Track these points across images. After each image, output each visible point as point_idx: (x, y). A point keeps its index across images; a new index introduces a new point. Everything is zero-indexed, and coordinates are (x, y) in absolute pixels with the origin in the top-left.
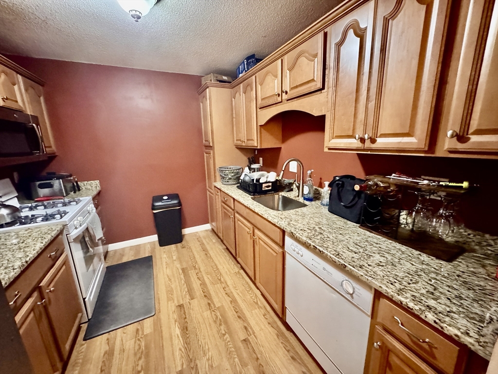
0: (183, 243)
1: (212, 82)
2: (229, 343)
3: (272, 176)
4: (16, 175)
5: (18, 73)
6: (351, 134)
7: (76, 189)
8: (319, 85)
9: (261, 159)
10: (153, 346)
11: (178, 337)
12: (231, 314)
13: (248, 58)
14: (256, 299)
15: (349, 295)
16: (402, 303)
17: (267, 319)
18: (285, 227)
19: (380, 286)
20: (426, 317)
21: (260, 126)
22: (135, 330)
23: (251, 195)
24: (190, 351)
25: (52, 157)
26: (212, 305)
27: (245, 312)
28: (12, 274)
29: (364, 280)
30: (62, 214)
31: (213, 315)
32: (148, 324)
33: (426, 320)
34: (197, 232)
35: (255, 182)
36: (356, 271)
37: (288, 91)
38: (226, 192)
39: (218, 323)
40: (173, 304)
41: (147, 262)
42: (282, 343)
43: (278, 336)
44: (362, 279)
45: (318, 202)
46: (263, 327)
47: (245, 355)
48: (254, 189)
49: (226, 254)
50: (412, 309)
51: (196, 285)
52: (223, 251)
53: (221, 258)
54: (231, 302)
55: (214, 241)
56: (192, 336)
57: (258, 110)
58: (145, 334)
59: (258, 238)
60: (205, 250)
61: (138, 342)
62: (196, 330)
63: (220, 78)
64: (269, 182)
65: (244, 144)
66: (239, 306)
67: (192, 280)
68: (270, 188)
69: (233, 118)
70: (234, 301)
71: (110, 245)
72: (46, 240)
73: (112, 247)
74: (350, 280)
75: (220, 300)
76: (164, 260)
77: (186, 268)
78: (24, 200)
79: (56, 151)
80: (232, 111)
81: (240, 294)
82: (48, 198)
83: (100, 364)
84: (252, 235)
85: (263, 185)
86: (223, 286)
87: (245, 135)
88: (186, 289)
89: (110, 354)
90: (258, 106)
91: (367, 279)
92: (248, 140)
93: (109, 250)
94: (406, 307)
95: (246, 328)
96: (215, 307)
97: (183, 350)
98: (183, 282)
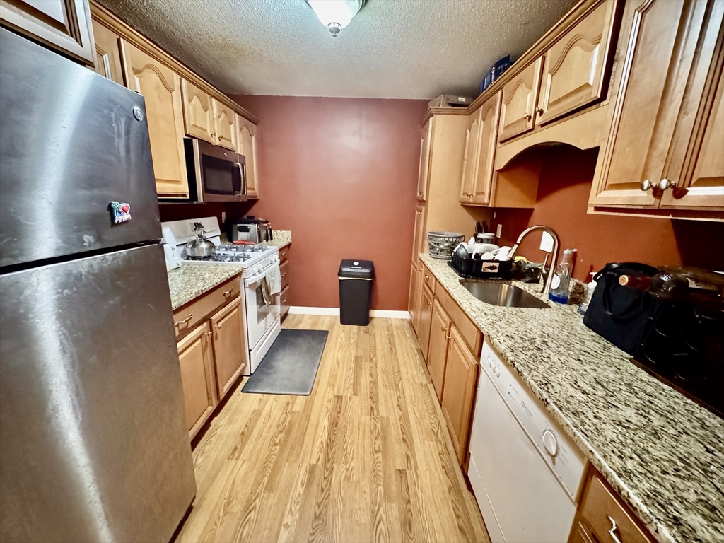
0: (368, 326)
1: (441, 107)
2: (378, 464)
3: (504, 254)
4: (224, 214)
5: (236, 112)
6: (639, 181)
7: (269, 237)
8: (597, 93)
9: (500, 227)
10: (297, 425)
11: (325, 429)
12: (394, 432)
13: (497, 64)
14: (437, 429)
15: (550, 458)
16: (620, 493)
17: (442, 460)
18: (483, 326)
19: (591, 451)
20: (657, 531)
21: (498, 171)
22: (286, 402)
23: (460, 276)
24: (331, 449)
25: (253, 201)
26: (375, 412)
27: (414, 438)
28: (189, 296)
29: (571, 434)
30: (245, 257)
31: (372, 423)
32: (300, 401)
33: (656, 538)
34: (390, 319)
35: (473, 257)
36: (562, 415)
37: (545, 111)
38: (430, 267)
39: (375, 435)
40: (332, 392)
41: (321, 336)
42: (452, 501)
43: (450, 490)
44: (567, 431)
45: (575, 308)
46: (433, 468)
47: (393, 488)
48: (469, 268)
49: (417, 357)
50: (635, 509)
51: (365, 379)
52: (415, 351)
53: (410, 359)
54: (401, 418)
55: (408, 335)
56: (340, 435)
57: (499, 145)
58: (294, 410)
59: (453, 340)
60: (392, 344)
61: (284, 414)
62: (346, 432)
63: (453, 99)
64: (497, 261)
65: (471, 200)
66: (409, 427)
67: (363, 373)
68: (496, 271)
69: (463, 159)
70: (405, 418)
71: (291, 307)
72: (223, 277)
73: (293, 310)
74: (555, 432)
75: (387, 409)
76: (339, 340)
77: (361, 357)
78: (226, 240)
79: (258, 194)
80: (464, 149)
81: (417, 414)
82: (243, 243)
83: (247, 420)
84: (447, 333)
85: (484, 263)
86: (398, 395)
87: (475, 187)
88: (352, 382)
89: (257, 414)
90: (499, 140)
91: (574, 433)
92: (477, 194)
93: (289, 313)
94: (626, 502)
95: (408, 457)
96: (378, 413)
97: (324, 445)
98: (351, 372)
